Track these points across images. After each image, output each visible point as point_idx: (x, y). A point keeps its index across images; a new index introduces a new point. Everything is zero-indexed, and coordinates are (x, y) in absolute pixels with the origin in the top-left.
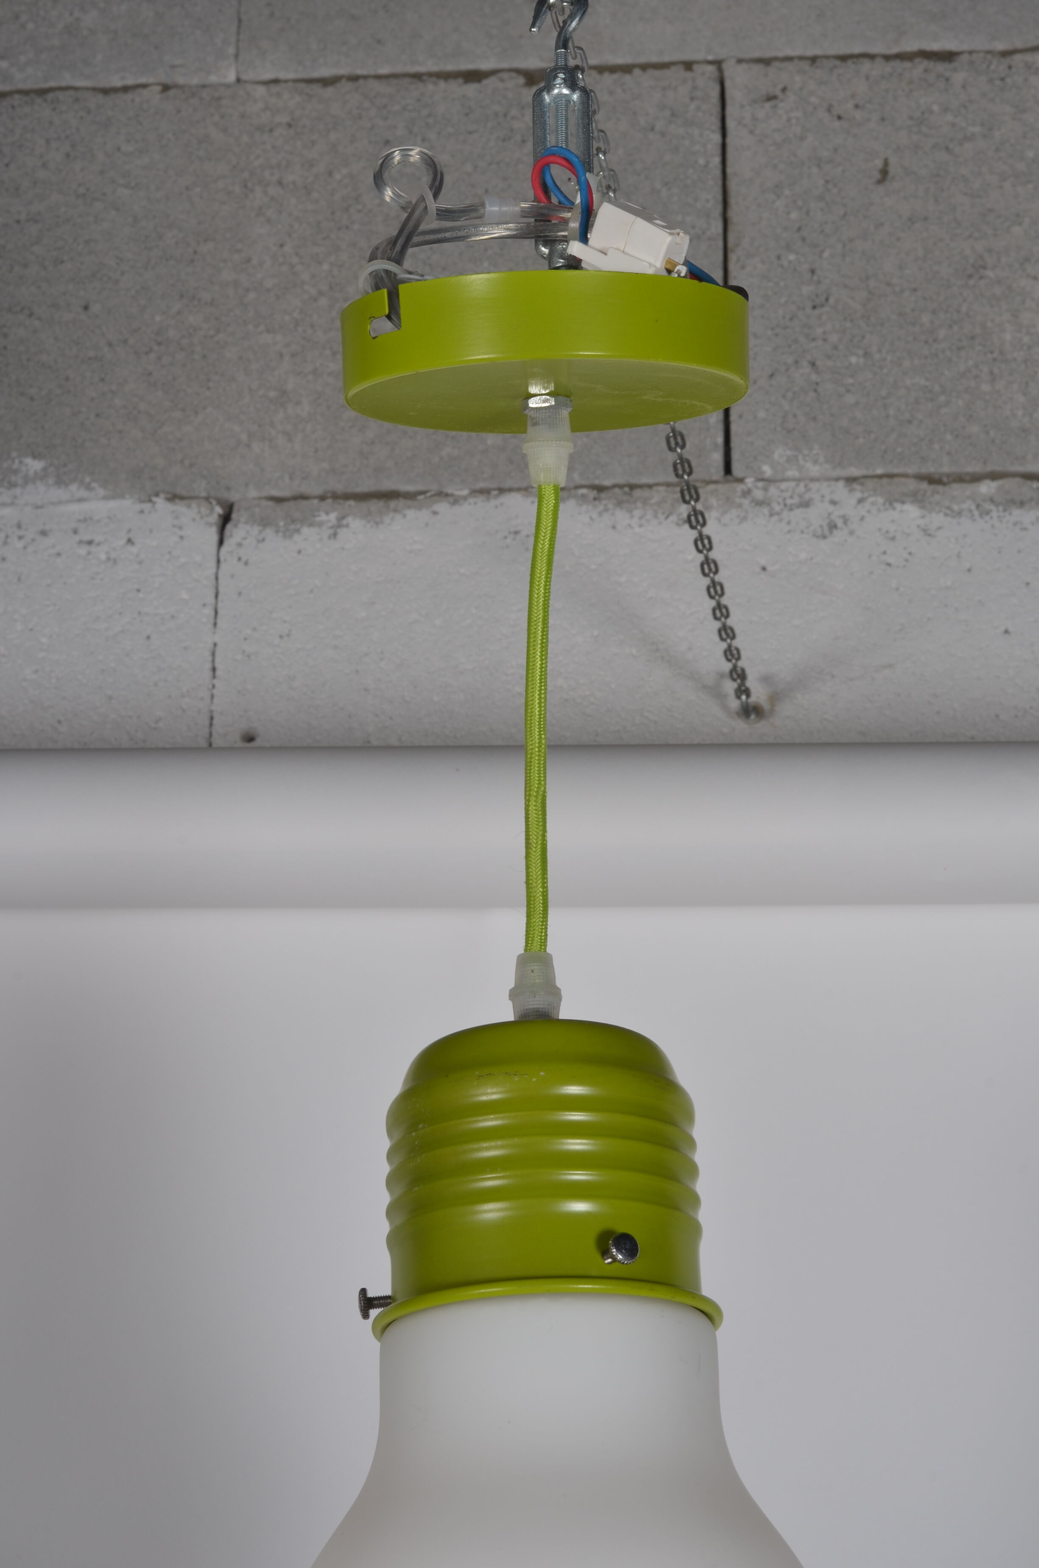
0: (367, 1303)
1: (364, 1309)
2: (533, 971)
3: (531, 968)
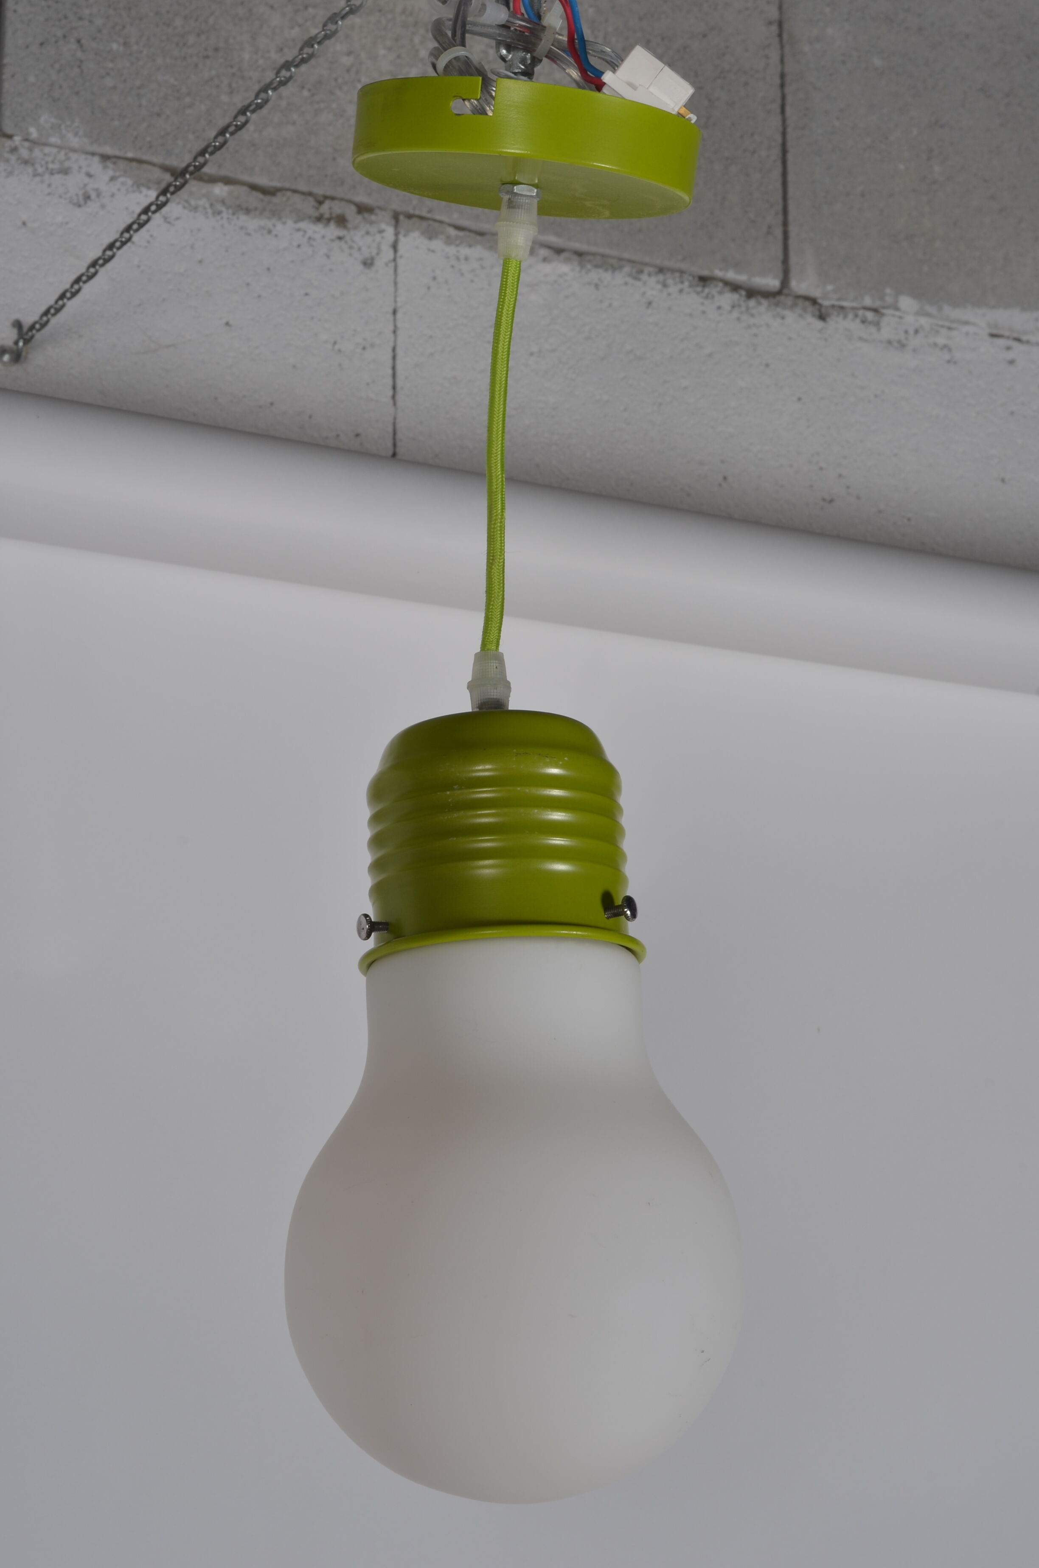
0: (371, 927)
1: (366, 932)
2: (496, 667)
3: (494, 664)
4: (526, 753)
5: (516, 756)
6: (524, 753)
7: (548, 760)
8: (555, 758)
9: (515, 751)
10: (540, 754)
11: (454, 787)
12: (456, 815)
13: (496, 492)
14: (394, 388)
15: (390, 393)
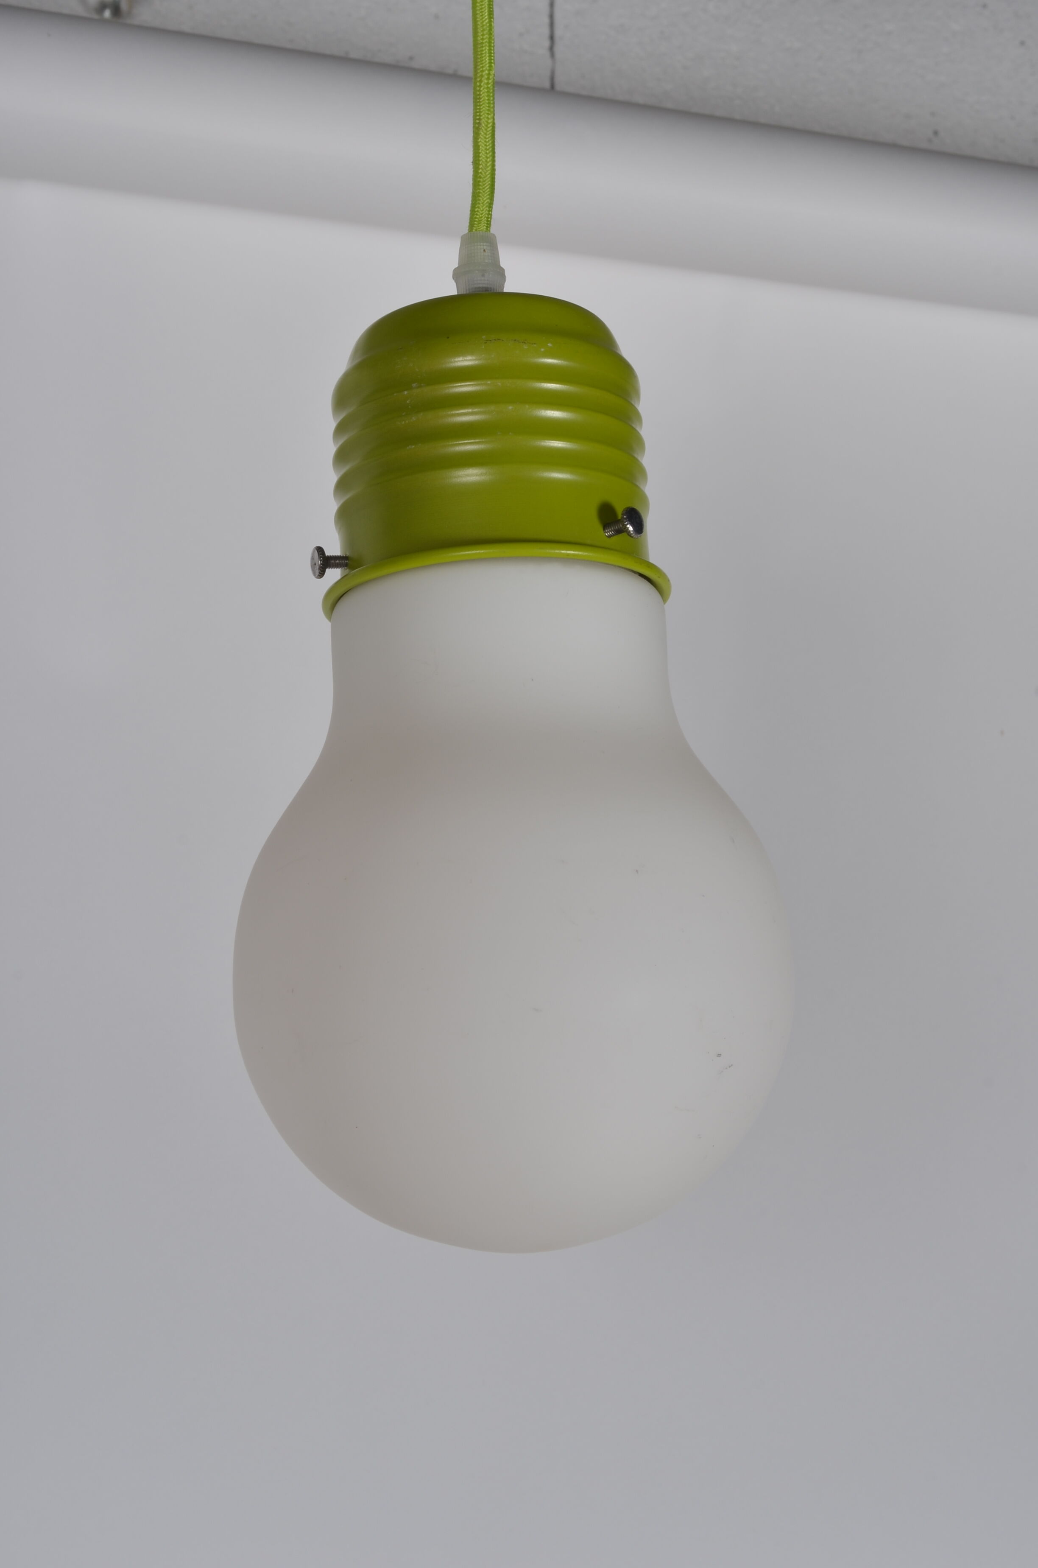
0: (324, 562)
1: (318, 567)
2: (484, 250)
3: (482, 247)
4: (498, 339)
5: (485, 343)
6: (495, 340)
7: (525, 347)
8: (535, 344)
9: (484, 337)
10: (515, 340)
11: (413, 385)
12: (414, 419)
13: (482, 43)
14: (552, 38)
15: (547, 43)
